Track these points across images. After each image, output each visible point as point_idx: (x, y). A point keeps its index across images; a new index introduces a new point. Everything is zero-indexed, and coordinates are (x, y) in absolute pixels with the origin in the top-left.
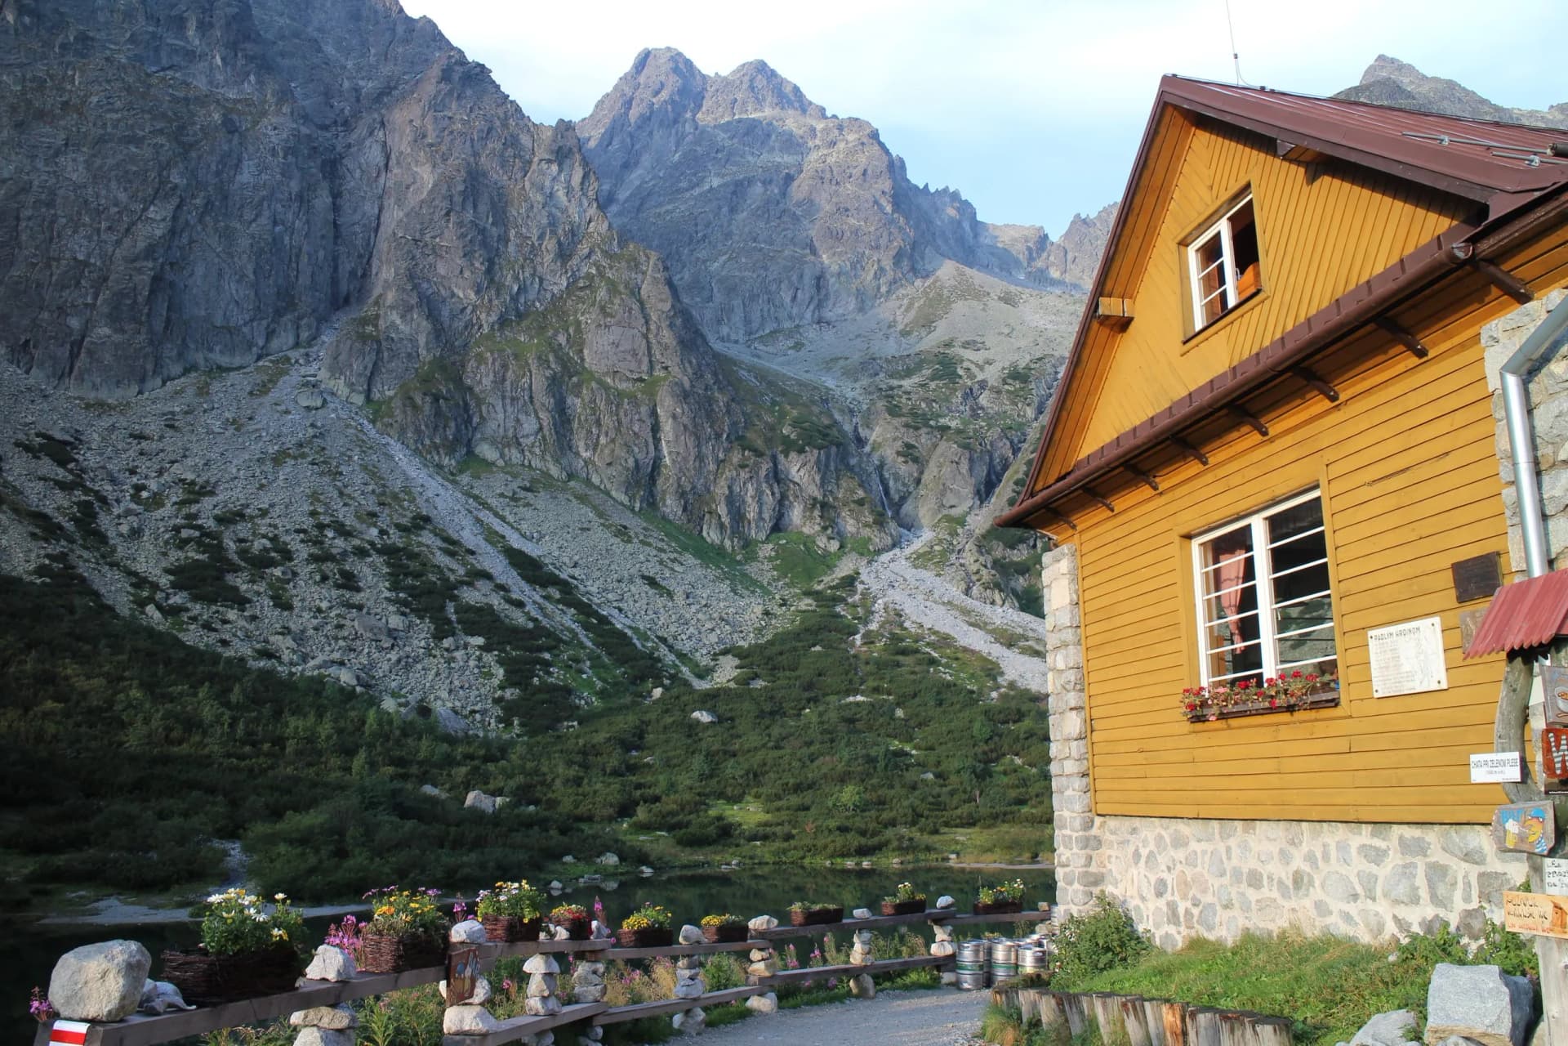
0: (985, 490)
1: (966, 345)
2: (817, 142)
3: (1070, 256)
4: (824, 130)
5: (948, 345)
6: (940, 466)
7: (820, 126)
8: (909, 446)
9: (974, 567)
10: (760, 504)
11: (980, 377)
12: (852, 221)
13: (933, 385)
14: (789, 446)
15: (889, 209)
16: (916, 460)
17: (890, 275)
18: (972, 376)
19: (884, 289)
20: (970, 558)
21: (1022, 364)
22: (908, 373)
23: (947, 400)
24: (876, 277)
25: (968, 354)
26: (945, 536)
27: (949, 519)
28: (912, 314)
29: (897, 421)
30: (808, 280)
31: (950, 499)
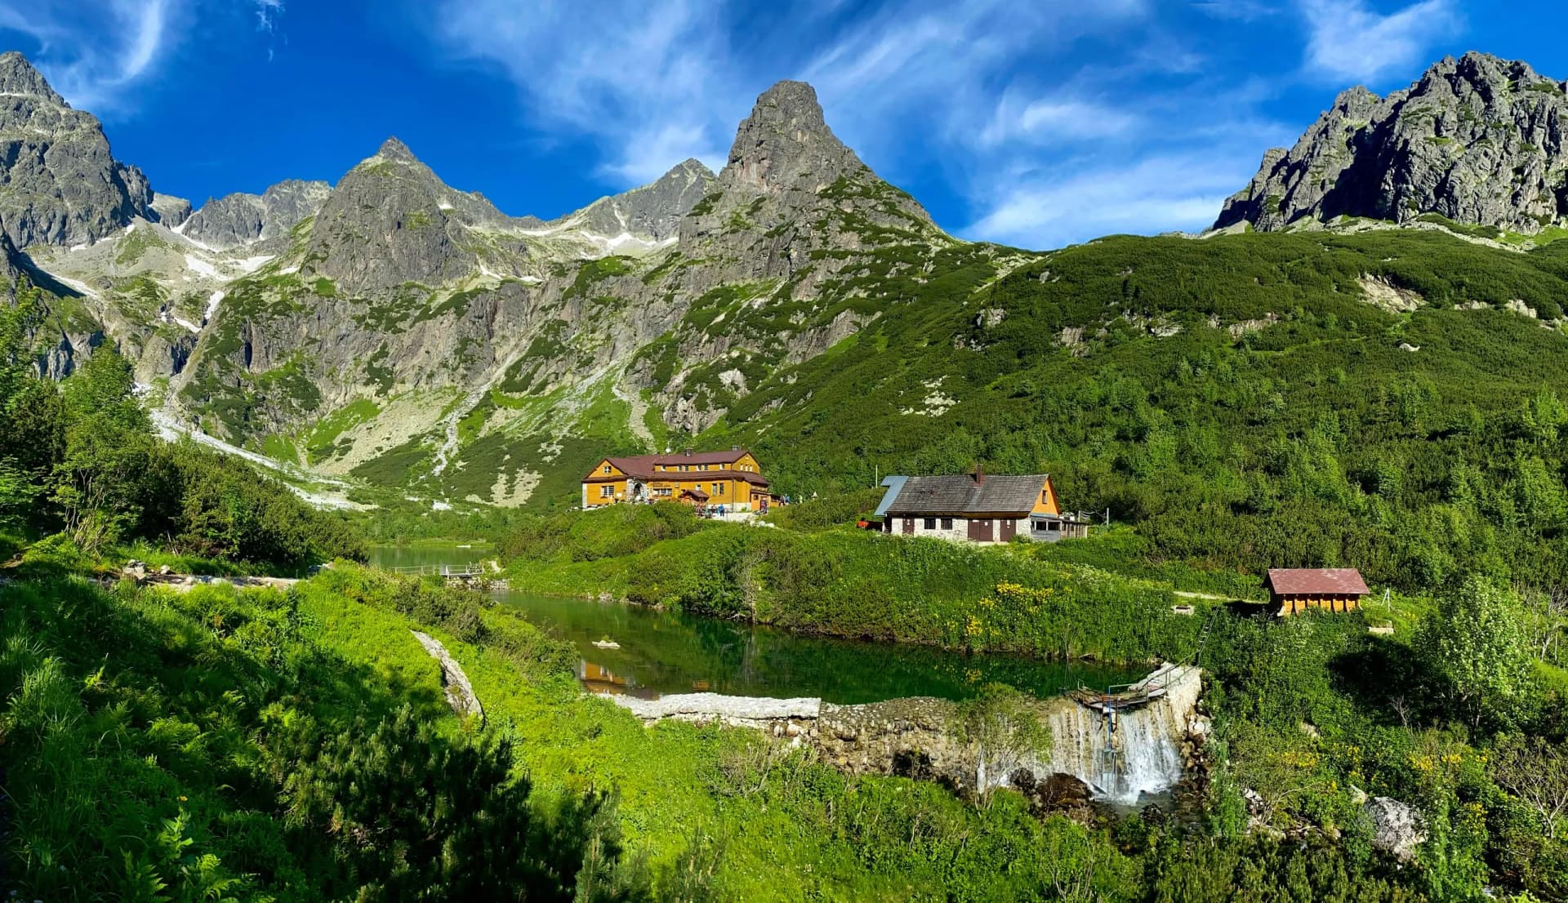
0: (178, 366)
1: (158, 275)
2: (62, 124)
3: (205, 223)
4: (66, 116)
5: (148, 273)
6: (155, 350)
7: (63, 112)
8: (134, 335)
9: (180, 409)
10: (58, 361)
11: (170, 298)
12: (86, 183)
13: (143, 299)
14: (73, 329)
15: (108, 180)
16: (140, 344)
17: (108, 223)
18: (166, 298)
19: (104, 231)
20: (175, 401)
21: (193, 293)
22: (127, 289)
23: (152, 309)
24: (100, 223)
25: (159, 282)
26: (159, 389)
27: (161, 380)
28: (122, 250)
29: (128, 320)
30: (59, 218)
31: (161, 370)
